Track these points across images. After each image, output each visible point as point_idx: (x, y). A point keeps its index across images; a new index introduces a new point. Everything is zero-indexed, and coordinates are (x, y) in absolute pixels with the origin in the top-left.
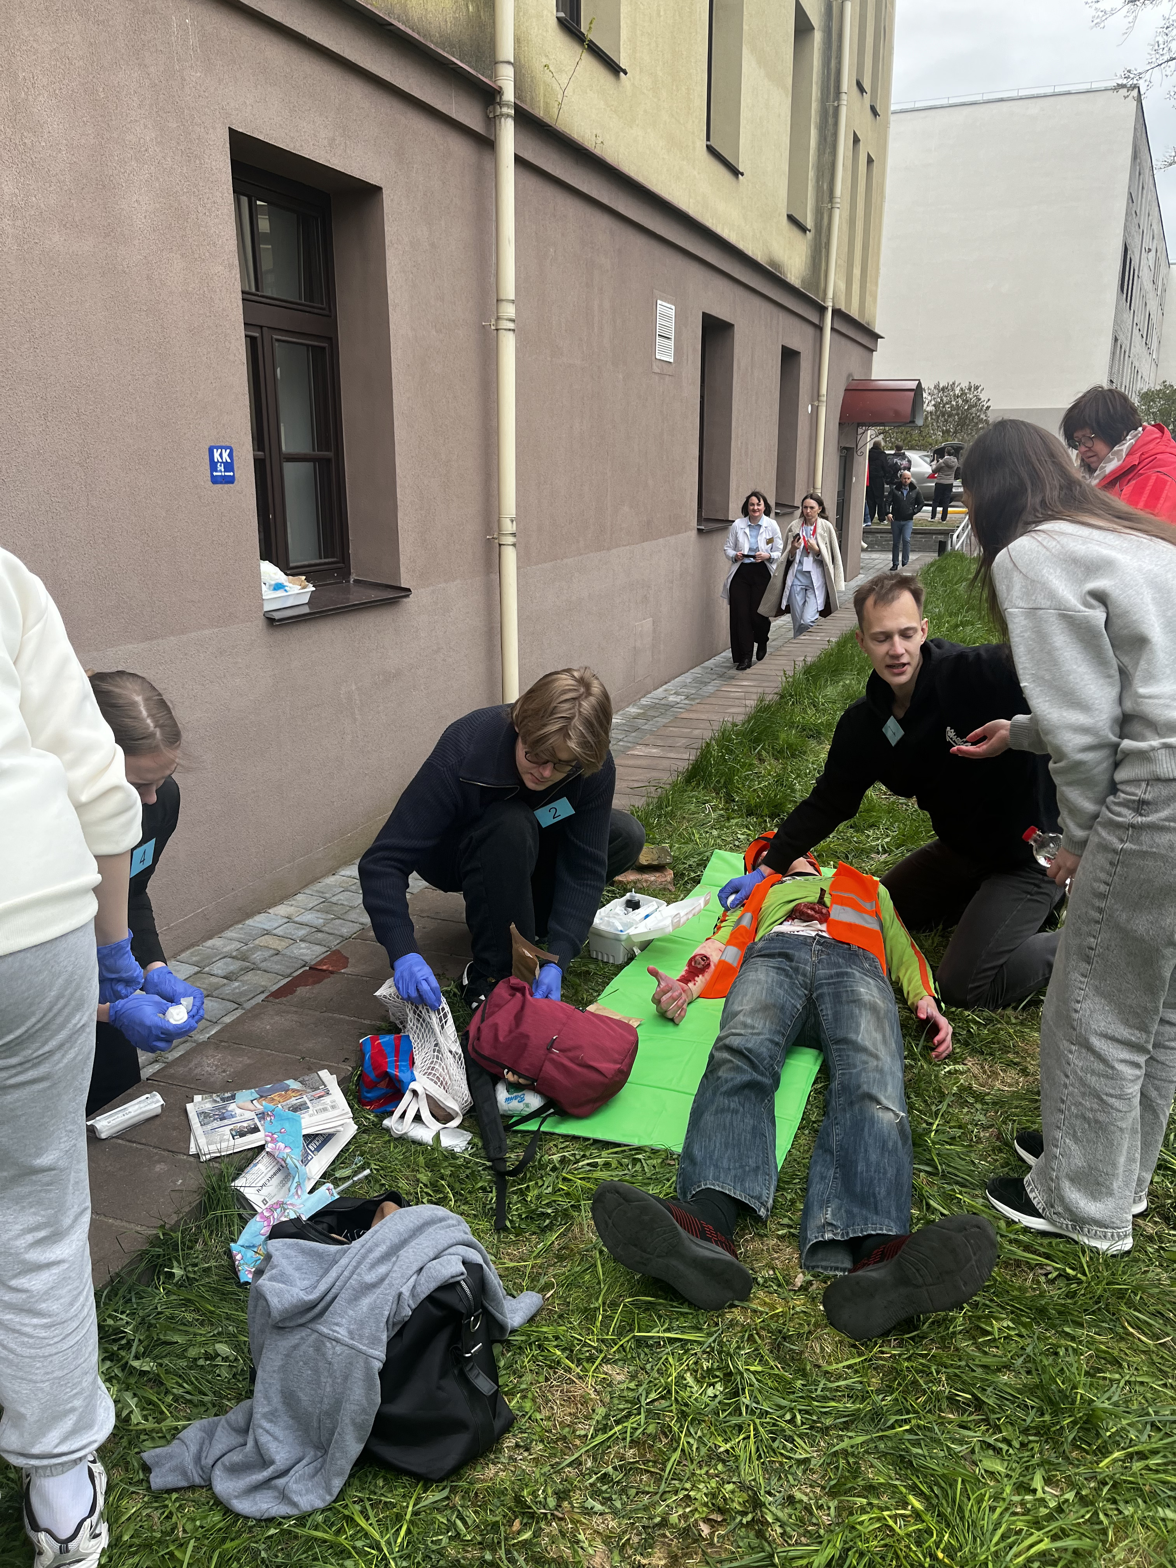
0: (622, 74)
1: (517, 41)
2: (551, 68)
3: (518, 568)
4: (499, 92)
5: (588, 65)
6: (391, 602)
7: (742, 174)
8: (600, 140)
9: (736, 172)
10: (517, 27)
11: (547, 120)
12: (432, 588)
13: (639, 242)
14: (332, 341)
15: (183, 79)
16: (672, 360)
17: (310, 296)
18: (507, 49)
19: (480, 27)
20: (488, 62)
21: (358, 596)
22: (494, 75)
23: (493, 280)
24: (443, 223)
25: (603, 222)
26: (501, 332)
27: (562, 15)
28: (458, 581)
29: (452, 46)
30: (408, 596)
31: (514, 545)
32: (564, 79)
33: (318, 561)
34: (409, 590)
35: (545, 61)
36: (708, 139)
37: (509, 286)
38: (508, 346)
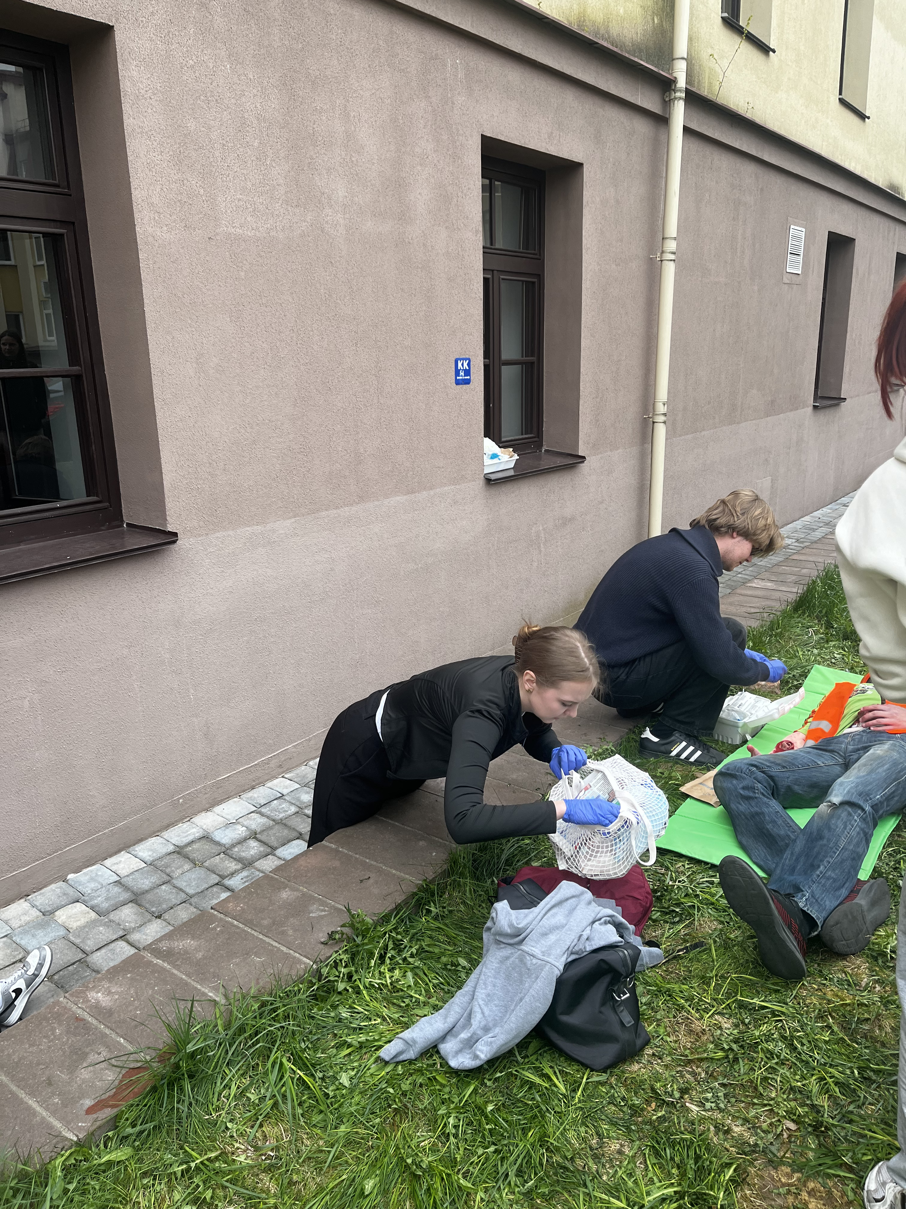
0: (771, 53)
1: (690, 39)
2: (715, 56)
3: (666, 439)
4: (674, 81)
5: (746, 49)
6: (570, 467)
7: (869, 118)
8: (751, 106)
9: (863, 117)
10: (690, 29)
11: (711, 97)
12: (600, 456)
13: (778, 182)
14: (540, 277)
15: (453, 103)
16: (799, 272)
17: (526, 246)
18: (681, 48)
19: (662, 34)
20: (666, 59)
21: (547, 462)
22: (670, 68)
23: (660, 222)
24: (625, 184)
25: (750, 168)
26: (664, 262)
27: (726, 15)
28: (620, 450)
29: (641, 51)
30: (583, 462)
31: (664, 422)
32: (725, 63)
33: (521, 437)
34: (584, 457)
35: (710, 51)
36: (840, 94)
37: (672, 228)
38: (669, 271)
